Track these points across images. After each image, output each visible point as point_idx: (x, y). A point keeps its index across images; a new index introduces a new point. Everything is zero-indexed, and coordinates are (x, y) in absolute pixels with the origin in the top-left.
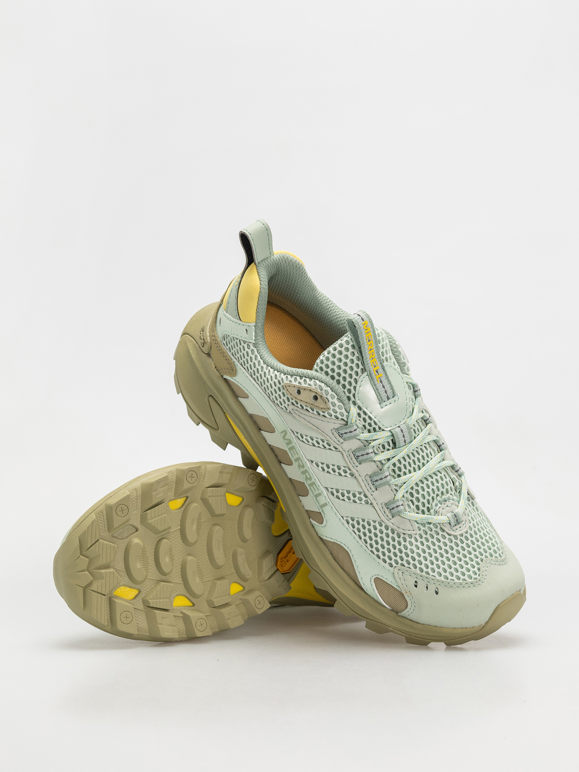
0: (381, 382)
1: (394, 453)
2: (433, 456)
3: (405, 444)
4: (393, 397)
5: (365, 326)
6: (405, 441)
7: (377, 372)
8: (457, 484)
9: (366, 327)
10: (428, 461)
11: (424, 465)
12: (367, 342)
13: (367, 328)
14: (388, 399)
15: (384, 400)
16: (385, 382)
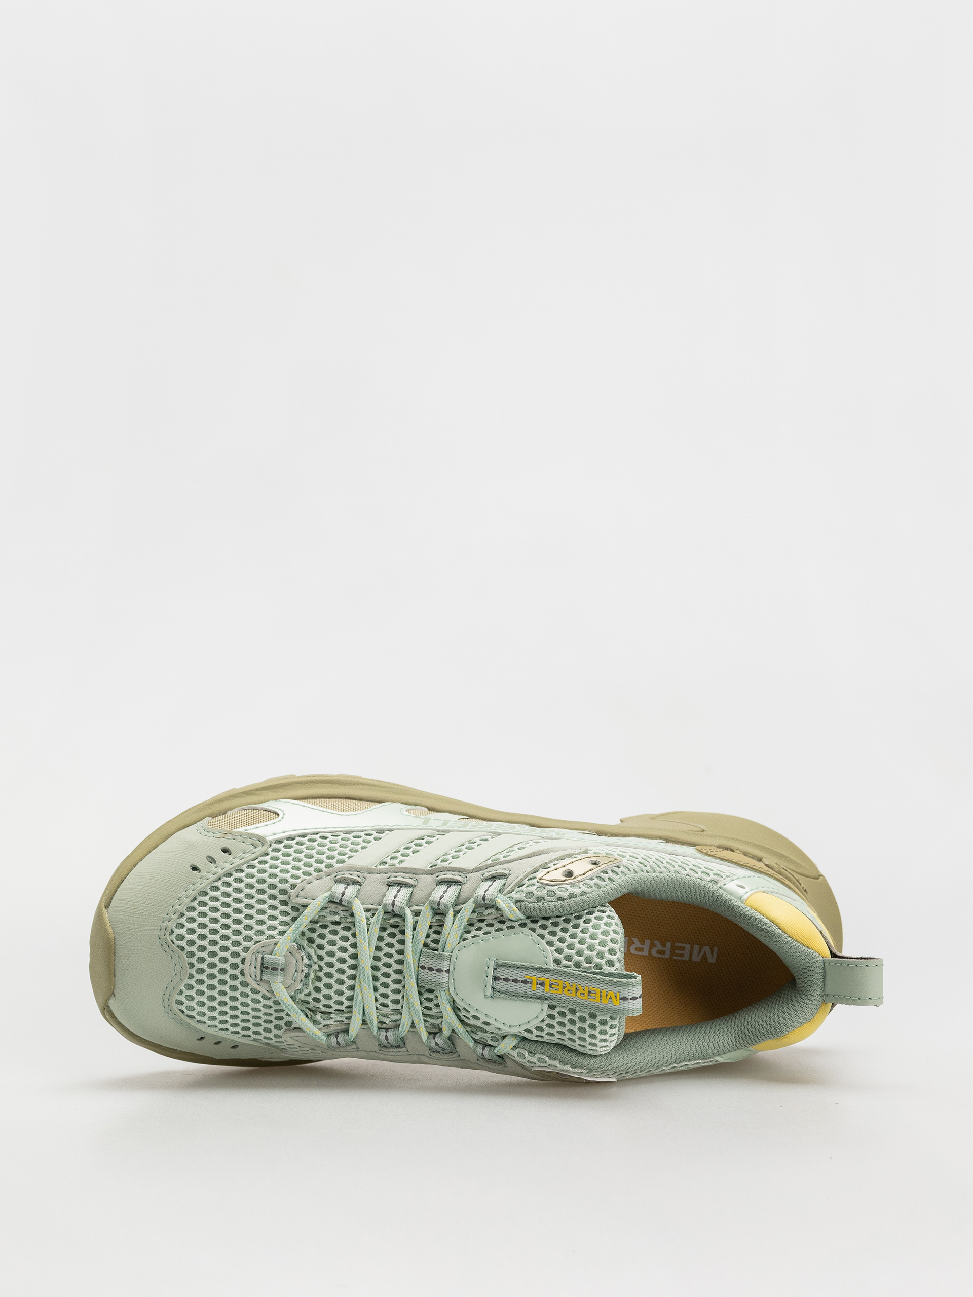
0: (525, 982)
1: (418, 939)
2: (379, 1006)
3: (420, 965)
4: (494, 989)
5: (613, 996)
6: (423, 967)
7: (542, 984)
8: (318, 1017)
9: (611, 998)
10: (376, 989)
11: (375, 979)
12: (589, 988)
13: (608, 997)
14: (496, 979)
15: (497, 970)
16: (520, 988)
